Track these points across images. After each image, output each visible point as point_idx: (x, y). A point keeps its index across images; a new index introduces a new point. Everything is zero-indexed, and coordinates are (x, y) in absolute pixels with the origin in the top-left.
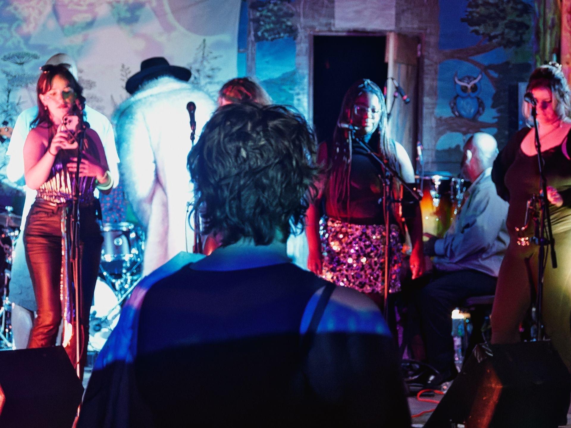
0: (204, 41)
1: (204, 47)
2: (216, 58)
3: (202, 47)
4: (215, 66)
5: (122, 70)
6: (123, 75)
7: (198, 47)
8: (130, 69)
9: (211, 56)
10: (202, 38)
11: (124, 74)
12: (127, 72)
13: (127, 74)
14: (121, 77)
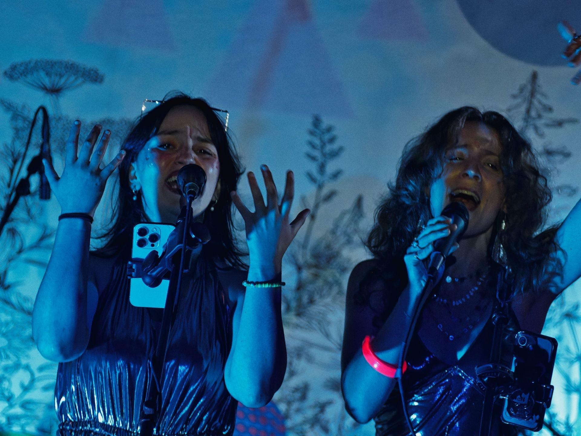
0: (535, 76)
1: (533, 94)
2: (560, 124)
3: (527, 93)
4: (555, 146)
5: (312, 133)
6: (313, 146)
7: (516, 91)
8: (334, 133)
9: (548, 117)
10: (530, 68)
11: (317, 142)
12: (327, 137)
13: (323, 145)
14: (307, 149)
